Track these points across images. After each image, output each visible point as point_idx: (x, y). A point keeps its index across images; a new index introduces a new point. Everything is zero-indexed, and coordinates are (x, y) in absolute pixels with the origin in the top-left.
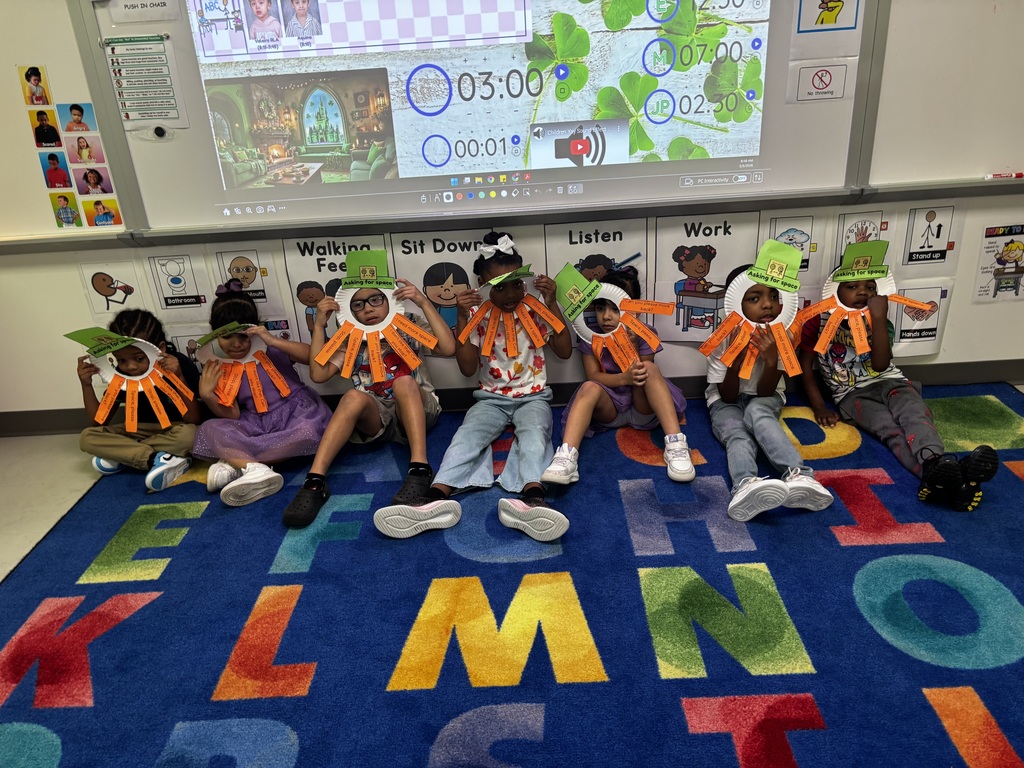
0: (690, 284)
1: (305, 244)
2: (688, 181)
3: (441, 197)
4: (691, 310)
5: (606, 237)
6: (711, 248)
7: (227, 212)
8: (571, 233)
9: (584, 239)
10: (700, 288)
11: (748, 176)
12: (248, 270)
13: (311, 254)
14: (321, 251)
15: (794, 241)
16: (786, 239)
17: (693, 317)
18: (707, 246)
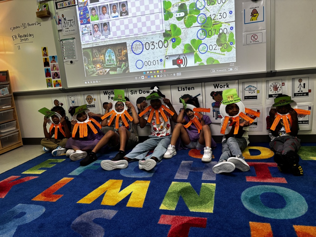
0: (217, 104)
1: (105, 92)
2: (213, 71)
3: (141, 78)
4: (218, 112)
5: (189, 89)
7: (86, 83)
8: (178, 88)
9: (182, 90)
11: (233, 69)
12: (91, 99)
13: (107, 95)
14: (109, 94)
15: (251, 90)
16: (248, 89)
17: (218, 115)
18: (221, 91)
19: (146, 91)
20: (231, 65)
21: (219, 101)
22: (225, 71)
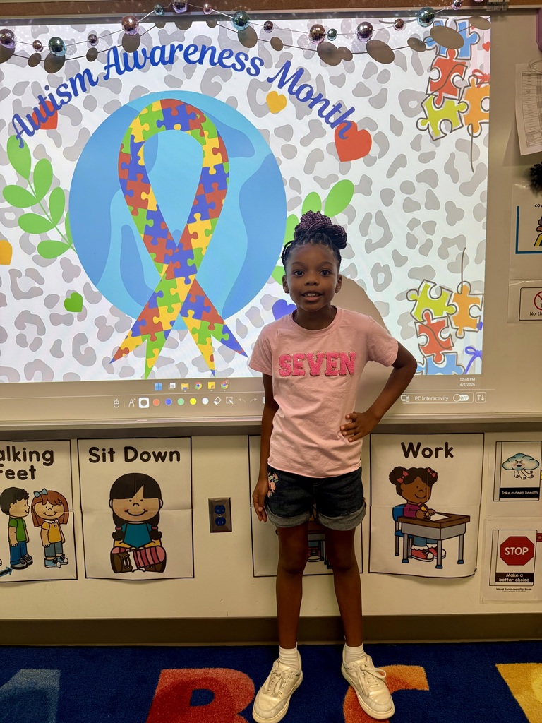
0: (410, 510)
2: (404, 398)
3: (136, 403)
4: (411, 539)
6: (432, 471)
10: (421, 515)
11: (470, 396)
15: (522, 467)
16: (514, 465)
17: (413, 547)
18: (427, 469)
19: (154, 453)
20: (466, 382)
21: (417, 501)
22: (444, 401)
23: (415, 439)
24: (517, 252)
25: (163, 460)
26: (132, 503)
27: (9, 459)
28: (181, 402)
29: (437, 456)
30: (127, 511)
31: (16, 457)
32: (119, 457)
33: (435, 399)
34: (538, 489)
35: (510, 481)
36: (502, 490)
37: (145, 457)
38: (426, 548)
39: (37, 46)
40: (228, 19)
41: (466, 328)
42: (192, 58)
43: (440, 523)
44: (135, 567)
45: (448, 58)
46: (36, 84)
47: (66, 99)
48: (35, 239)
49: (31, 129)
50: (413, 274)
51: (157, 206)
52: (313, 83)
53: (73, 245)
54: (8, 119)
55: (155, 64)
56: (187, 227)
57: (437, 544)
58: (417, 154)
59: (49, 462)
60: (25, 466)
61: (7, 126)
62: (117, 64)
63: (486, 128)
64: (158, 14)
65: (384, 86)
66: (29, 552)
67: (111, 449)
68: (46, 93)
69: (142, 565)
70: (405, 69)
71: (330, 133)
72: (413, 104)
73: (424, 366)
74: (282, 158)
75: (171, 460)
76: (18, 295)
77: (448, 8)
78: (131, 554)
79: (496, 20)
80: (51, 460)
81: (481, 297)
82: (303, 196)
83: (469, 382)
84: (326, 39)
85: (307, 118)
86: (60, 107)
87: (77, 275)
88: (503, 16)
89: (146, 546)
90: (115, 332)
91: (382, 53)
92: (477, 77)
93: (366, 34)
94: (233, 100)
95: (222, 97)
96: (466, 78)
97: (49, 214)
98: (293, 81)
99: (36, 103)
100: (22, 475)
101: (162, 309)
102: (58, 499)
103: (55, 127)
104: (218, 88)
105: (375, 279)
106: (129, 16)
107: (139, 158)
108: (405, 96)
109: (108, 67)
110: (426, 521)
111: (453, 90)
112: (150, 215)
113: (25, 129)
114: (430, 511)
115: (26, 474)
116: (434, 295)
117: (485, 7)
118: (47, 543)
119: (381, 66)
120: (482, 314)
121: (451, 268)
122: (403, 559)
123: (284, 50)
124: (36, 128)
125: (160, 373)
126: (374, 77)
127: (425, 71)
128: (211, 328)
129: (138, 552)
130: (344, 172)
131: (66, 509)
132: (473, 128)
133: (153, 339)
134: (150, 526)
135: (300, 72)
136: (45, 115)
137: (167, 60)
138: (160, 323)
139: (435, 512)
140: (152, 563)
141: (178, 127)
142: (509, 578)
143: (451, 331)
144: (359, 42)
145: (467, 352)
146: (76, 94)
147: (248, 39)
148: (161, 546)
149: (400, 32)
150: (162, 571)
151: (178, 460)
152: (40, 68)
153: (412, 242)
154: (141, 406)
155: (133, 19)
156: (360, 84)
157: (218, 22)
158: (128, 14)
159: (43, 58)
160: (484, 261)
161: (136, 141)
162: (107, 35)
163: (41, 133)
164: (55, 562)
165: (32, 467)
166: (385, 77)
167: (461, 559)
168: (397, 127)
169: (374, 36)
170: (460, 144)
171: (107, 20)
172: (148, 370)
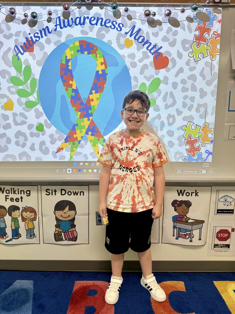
0: (180, 218)
2: (179, 171)
3: (66, 171)
4: (180, 229)
6: (190, 202)
10: (184, 220)
11: (207, 171)
13: (3, 193)
14: (8, 192)
15: (227, 201)
16: (224, 200)
17: (181, 233)
18: (187, 201)
19: (73, 192)
20: (205, 165)
21: (183, 214)
22: (196, 173)
23: (183, 188)
24: (229, 111)
25: (77, 195)
26: (64, 212)
27: (12, 193)
28: (85, 171)
29: (192, 196)
30: (61, 216)
31: (14, 193)
32: (58, 193)
33: (192, 172)
34: (233, 210)
35: (222, 207)
36: (218, 210)
37: (70, 193)
38: (186, 233)
39: (26, 16)
40: (109, 6)
41: (206, 142)
42: (93, 22)
43: (192, 223)
44: (64, 239)
45: (203, 26)
46: (25, 32)
47: (38, 39)
48: (24, 100)
49: (22, 52)
50: (184, 119)
51: (76, 87)
52: (145, 35)
53: (40, 103)
54: (13, 48)
55: (77, 25)
56: (89, 96)
57: (190, 232)
58: (189, 67)
59: (28, 195)
60: (19, 196)
61: (12, 50)
62: (60, 24)
63: (218, 57)
64: (78, 3)
65: (175, 37)
66: (20, 232)
67: (55, 190)
68: (29, 36)
69: (67, 238)
70: (184, 30)
71: (151, 57)
72: (187, 46)
73: (188, 158)
74: (131, 68)
75: (80, 195)
76: (16, 124)
77: (204, 4)
78: (63, 234)
79: (224, 10)
80: (30, 194)
81: (213, 129)
82: (139, 84)
83: (206, 165)
84: (151, 16)
85: (142, 50)
86: (35, 42)
87: (42, 115)
88: (227, 8)
89: (69, 231)
90: (57, 141)
91: (175, 23)
92: (215, 35)
93: (169, 14)
94: (110, 41)
95: (105, 40)
96: (210, 35)
97: (30, 89)
98: (136, 34)
99: (25, 41)
100: (17, 200)
101: (78, 131)
102: (32, 210)
103: (33, 51)
104: (104, 36)
105: (168, 121)
106: (66, 4)
107: (69, 66)
108: (184, 42)
109: (56, 26)
110: (186, 222)
111: (205, 40)
112: (73, 91)
113: (20, 52)
114: (188, 218)
115: (19, 199)
116: (193, 128)
117: (220, 4)
118: (27, 229)
119: (174, 29)
120: (213, 136)
121: (201, 117)
122: (176, 238)
123: (133, 20)
124: (24, 51)
125: (76, 159)
126: (171, 33)
127: (193, 31)
128: (98, 140)
129: (66, 233)
130: (157, 74)
131: (36, 214)
132: (213, 56)
133: (74, 144)
134: (71, 222)
135: (139, 30)
136: (29, 46)
137: (82, 23)
138: (77, 137)
139: (190, 219)
140: (71, 237)
141: (86, 53)
142: (220, 246)
143: (200, 143)
144: (165, 18)
145: (206, 152)
146: (42, 37)
147: (117, 15)
148: (75, 231)
149: (183, 14)
150: (76, 241)
151: (83, 195)
152: (26, 25)
153: (184, 105)
154: (68, 172)
155: (68, 4)
156: (165, 36)
157: (104, 7)
158: (66, 3)
159: (28, 21)
160: (215, 114)
161: (68, 58)
162: (56, 11)
163: (27, 54)
164: (31, 236)
165: (21, 197)
166: (175, 33)
167: (200, 238)
168: (180, 56)
169: (172, 15)
170: (206, 64)
171: (56, 5)
172: (71, 157)
